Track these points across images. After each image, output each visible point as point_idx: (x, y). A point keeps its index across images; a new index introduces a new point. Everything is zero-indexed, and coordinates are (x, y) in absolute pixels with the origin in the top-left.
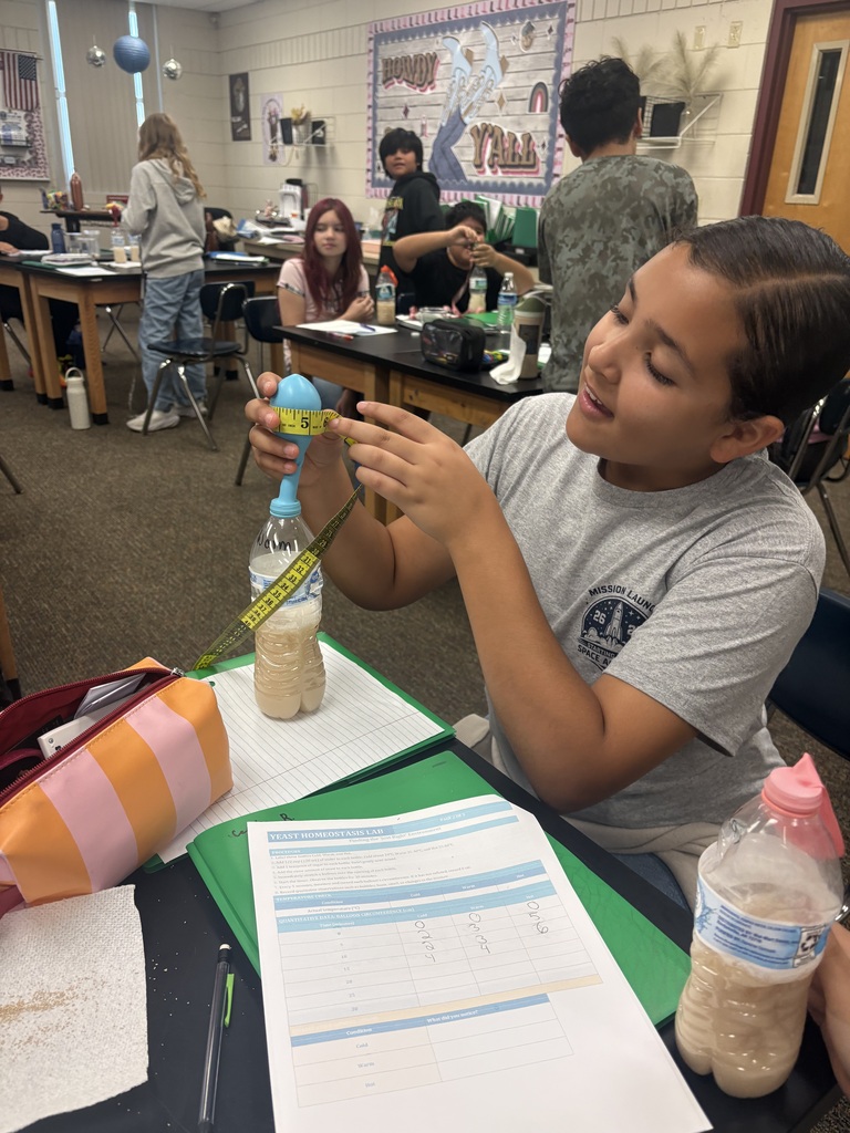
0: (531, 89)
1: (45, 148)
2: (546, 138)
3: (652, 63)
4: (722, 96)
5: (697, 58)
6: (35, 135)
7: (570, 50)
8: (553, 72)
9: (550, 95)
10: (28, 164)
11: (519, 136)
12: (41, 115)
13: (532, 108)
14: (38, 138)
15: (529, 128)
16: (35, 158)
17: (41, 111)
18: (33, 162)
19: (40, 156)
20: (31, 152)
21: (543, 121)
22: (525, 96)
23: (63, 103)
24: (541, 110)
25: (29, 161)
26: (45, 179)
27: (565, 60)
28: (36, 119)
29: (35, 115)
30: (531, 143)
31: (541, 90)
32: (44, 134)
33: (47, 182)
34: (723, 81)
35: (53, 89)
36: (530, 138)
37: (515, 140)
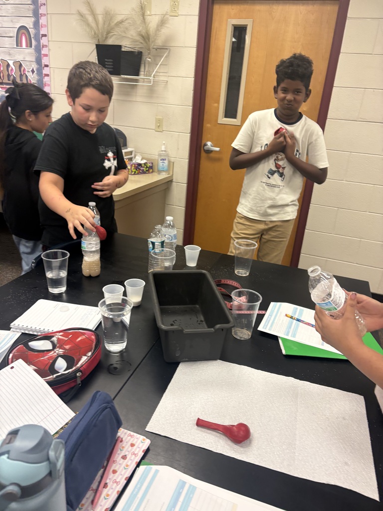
0: (17, 29)
2: (34, 66)
3: (116, 22)
4: (170, 50)
5: (153, 21)
7: (44, 4)
8: (33, 19)
9: (32, 36)
11: (11, 63)
13: (19, 44)
15: (19, 58)
21: (30, 54)
22: (11, 35)
24: (27, 46)
27: (41, 11)
30: (22, 69)
31: (23, 31)
34: (168, 39)
36: (21, 66)
37: (8, 65)
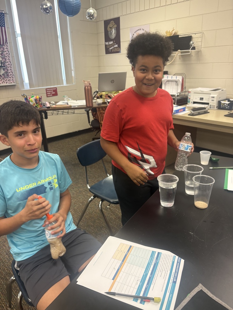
1: (12, 66)
6: (6, 60)
10: (3, 77)
12: (9, 47)
14: (8, 61)
16: (6, 72)
17: (8, 45)
18: (6, 75)
19: (10, 71)
20: (4, 69)
23: (19, 40)
25: (3, 74)
26: (13, 84)
28: (6, 50)
29: (5, 47)
32: (11, 58)
33: (15, 85)
35: (14, 32)
